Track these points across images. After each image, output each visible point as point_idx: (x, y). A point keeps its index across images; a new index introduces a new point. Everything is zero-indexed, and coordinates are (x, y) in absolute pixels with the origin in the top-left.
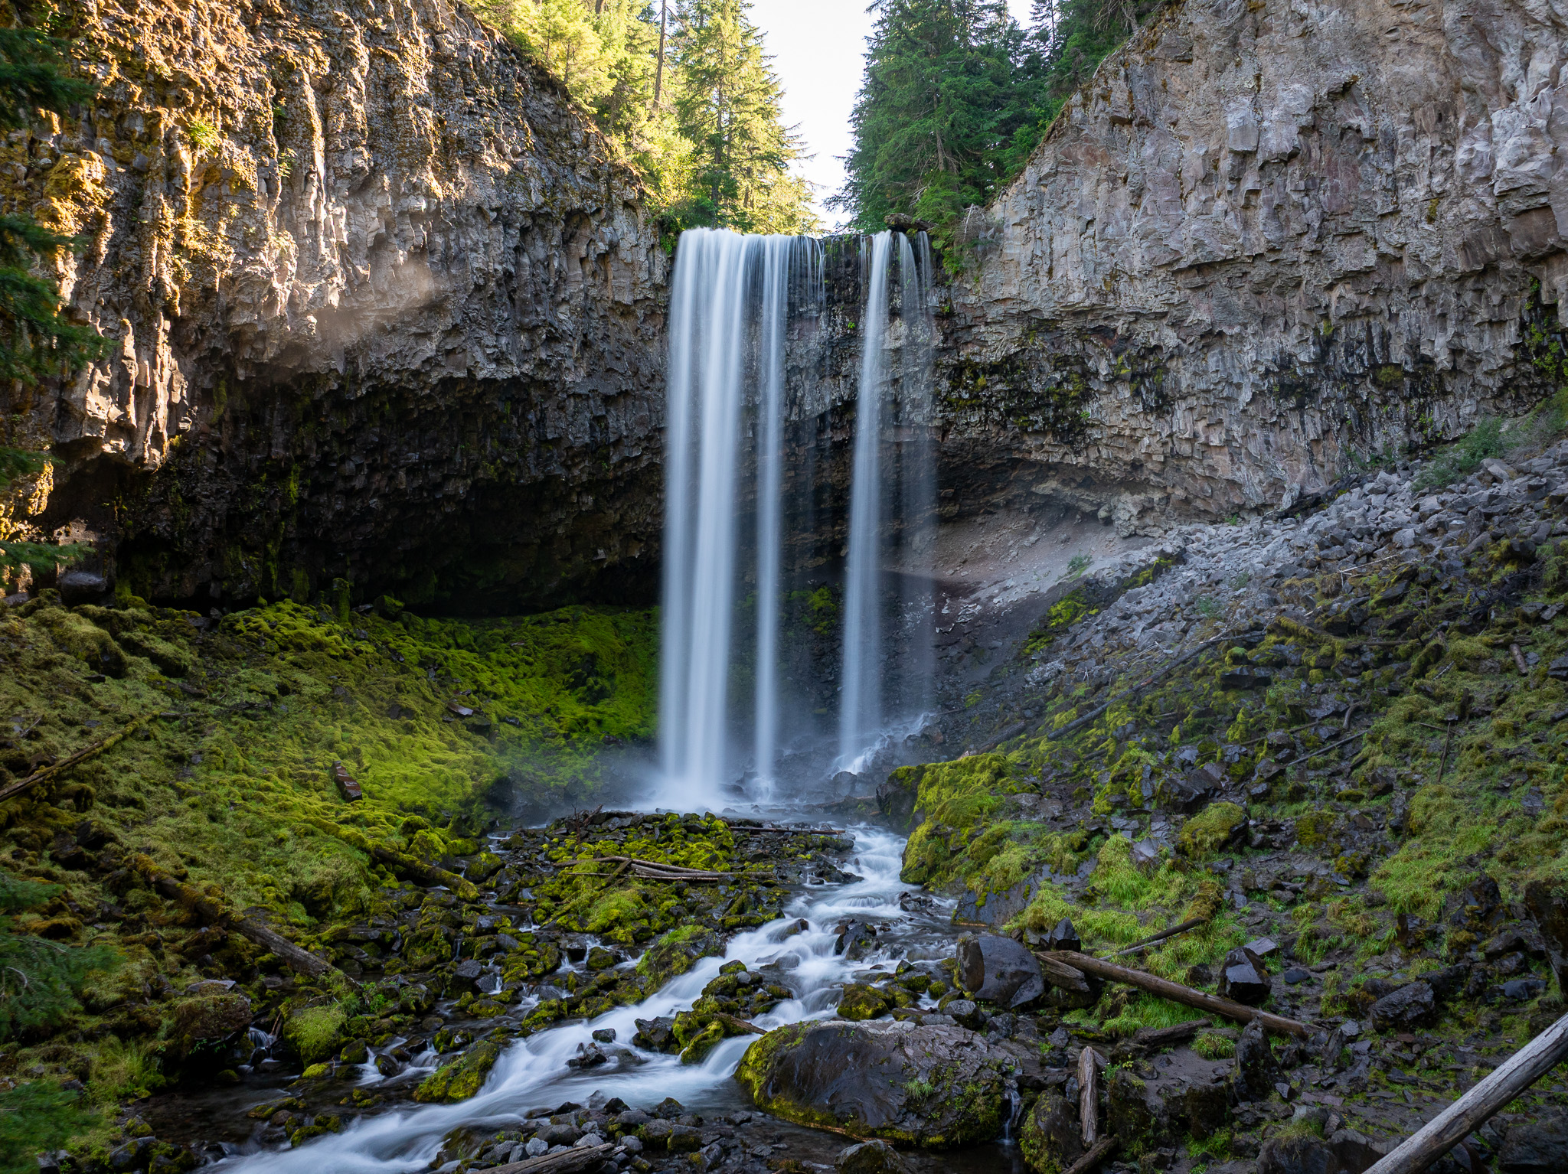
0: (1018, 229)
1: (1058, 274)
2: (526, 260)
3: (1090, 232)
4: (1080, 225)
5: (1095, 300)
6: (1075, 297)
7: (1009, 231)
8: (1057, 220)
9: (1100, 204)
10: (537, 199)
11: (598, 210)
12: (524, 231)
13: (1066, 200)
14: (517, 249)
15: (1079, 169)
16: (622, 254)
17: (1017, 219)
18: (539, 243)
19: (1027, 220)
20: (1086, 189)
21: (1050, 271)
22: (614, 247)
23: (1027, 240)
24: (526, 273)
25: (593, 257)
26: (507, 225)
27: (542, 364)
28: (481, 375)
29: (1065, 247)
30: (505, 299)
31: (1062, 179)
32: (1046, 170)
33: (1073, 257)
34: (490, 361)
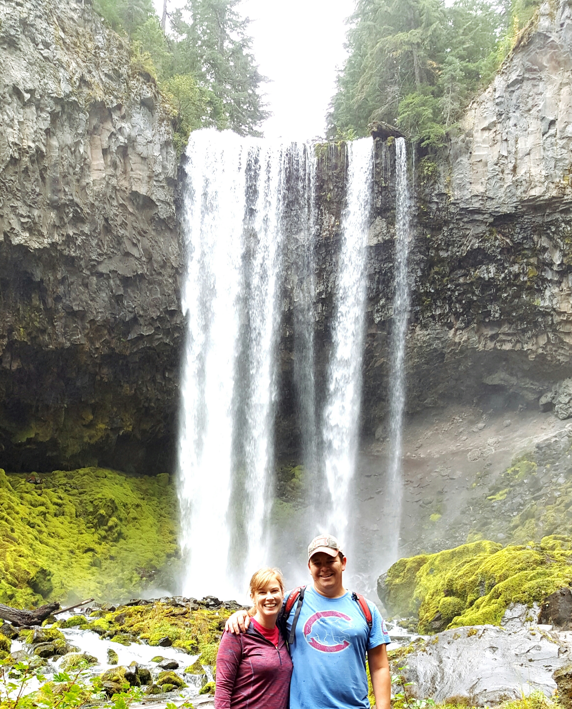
0: (486, 134)
1: (521, 171)
2: (54, 142)
3: (552, 131)
4: (543, 126)
5: (554, 193)
6: (536, 192)
7: (479, 136)
8: (522, 123)
9: (562, 106)
10: (65, 88)
11: (119, 107)
12: (54, 116)
13: (531, 103)
14: (48, 132)
15: (543, 75)
16: (140, 149)
17: (486, 124)
18: (67, 129)
19: (494, 124)
20: (549, 93)
21: (515, 169)
22: (132, 141)
23: (495, 142)
24: (55, 154)
25: (114, 148)
26: (39, 108)
27: (69, 240)
28: (16, 241)
29: (529, 145)
30: (37, 175)
31: (527, 86)
32: (514, 77)
33: (536, 155)
34: (24, 229)
